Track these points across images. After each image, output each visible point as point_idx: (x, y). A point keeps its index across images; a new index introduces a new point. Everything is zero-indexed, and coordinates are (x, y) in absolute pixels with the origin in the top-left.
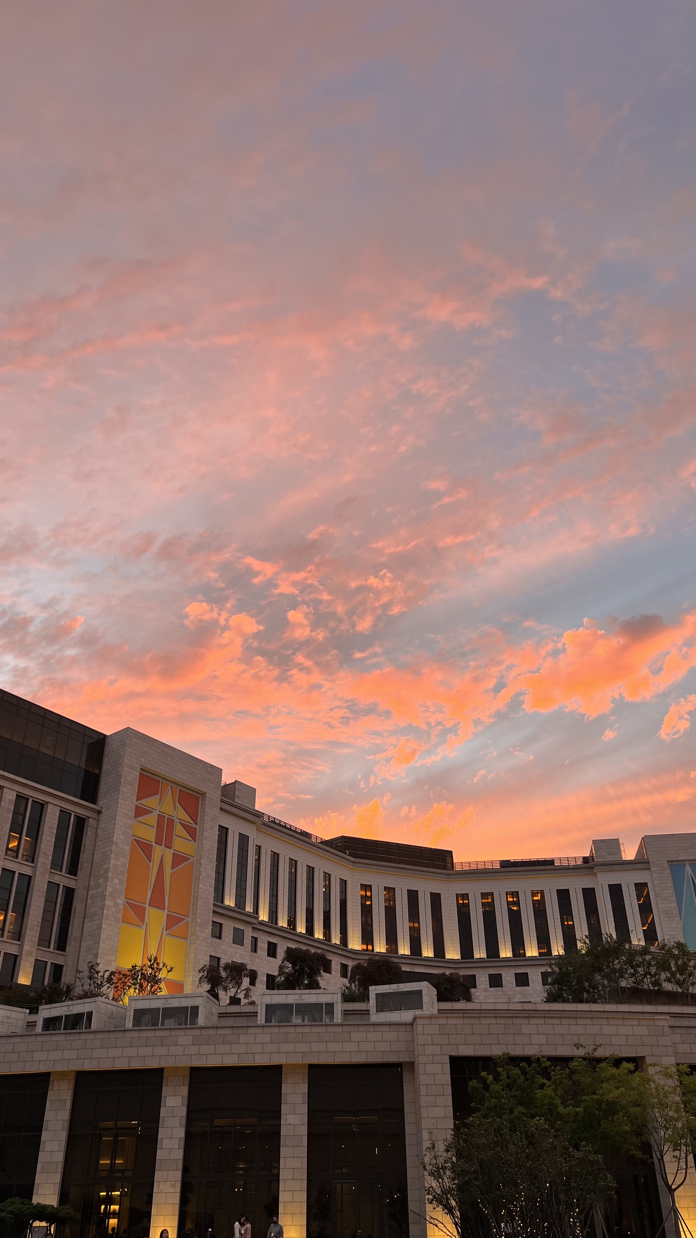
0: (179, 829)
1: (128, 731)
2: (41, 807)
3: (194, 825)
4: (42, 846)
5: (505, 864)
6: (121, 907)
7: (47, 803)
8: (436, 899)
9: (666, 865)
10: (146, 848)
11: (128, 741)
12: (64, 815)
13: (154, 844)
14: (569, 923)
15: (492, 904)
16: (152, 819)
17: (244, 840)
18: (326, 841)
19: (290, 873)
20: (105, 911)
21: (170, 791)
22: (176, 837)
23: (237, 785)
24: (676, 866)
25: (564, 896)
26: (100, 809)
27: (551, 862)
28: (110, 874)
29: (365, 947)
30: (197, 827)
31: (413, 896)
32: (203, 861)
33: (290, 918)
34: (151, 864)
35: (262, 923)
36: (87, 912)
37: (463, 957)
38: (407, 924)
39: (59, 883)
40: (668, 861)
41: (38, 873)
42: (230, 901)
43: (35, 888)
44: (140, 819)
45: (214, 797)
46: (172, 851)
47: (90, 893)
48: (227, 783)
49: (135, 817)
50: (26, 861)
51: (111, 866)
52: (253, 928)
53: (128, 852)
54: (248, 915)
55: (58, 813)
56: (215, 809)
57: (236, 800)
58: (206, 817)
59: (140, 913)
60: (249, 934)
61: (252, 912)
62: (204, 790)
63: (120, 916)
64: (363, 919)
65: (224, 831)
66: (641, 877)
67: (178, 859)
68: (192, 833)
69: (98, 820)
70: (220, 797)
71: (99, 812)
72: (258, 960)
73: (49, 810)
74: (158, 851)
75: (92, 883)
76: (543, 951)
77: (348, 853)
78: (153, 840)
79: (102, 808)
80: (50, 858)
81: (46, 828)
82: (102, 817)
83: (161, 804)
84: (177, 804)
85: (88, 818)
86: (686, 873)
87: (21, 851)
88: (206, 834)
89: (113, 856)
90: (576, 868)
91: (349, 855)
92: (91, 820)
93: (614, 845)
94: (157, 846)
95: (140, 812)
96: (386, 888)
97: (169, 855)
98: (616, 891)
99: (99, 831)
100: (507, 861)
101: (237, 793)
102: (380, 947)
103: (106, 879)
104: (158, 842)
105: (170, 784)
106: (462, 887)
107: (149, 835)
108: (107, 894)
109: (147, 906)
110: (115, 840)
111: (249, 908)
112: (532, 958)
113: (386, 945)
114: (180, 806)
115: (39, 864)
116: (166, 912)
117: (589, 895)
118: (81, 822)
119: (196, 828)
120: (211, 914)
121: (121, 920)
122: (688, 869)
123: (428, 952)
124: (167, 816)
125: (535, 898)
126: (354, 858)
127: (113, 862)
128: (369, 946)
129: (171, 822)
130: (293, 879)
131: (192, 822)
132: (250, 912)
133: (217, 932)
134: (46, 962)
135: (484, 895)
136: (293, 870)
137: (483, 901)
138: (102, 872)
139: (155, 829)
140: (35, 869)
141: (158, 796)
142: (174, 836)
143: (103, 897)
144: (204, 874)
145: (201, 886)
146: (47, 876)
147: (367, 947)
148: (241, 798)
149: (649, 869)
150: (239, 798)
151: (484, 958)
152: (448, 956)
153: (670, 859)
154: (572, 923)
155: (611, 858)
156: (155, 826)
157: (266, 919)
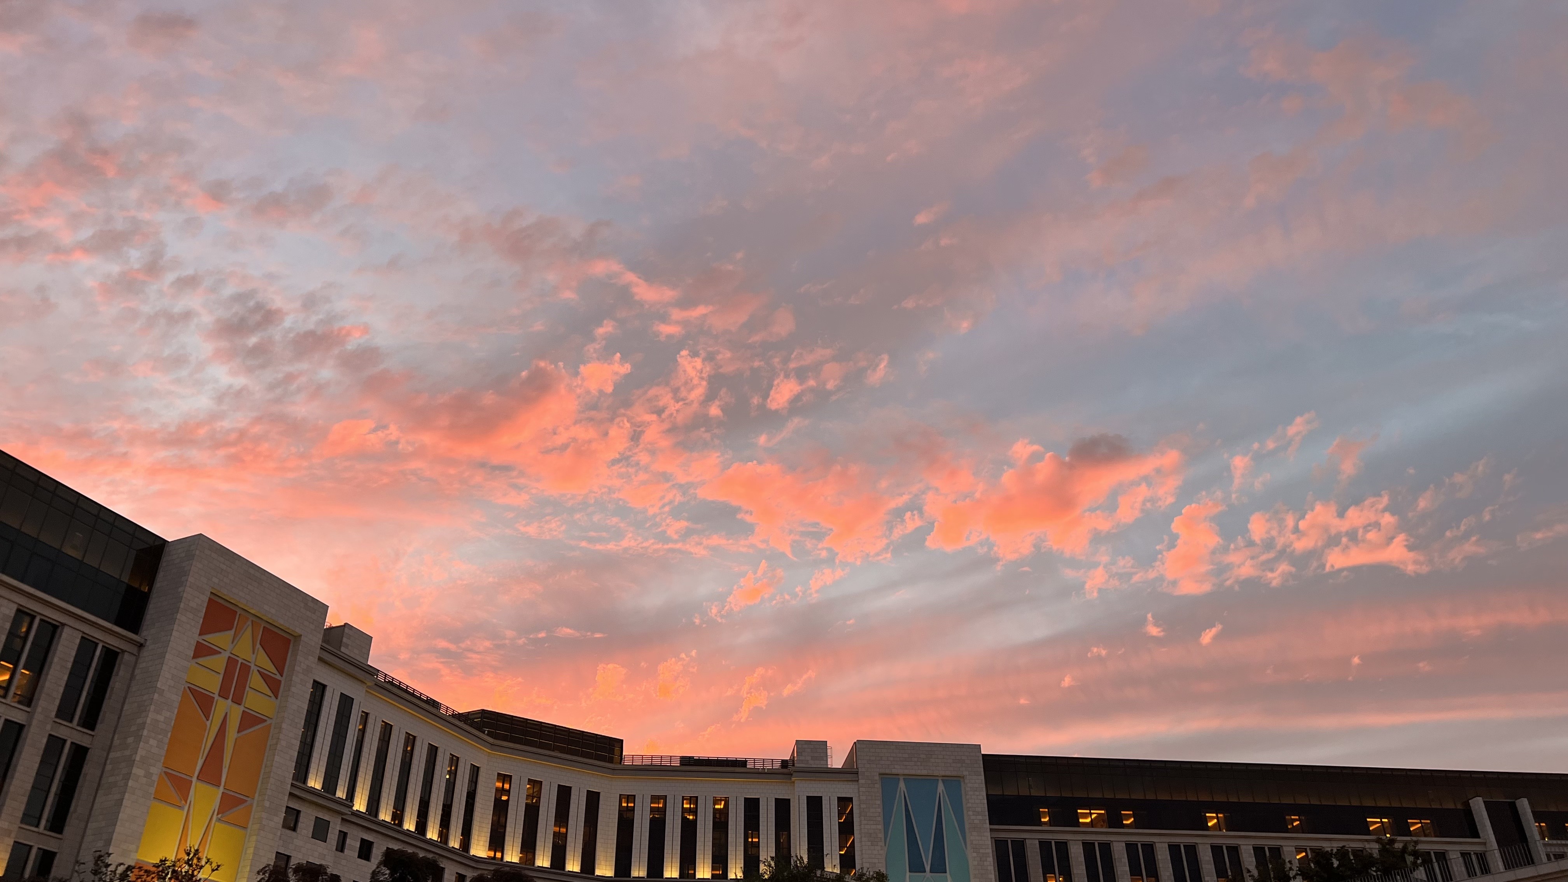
0: (255, 680)
1: (200, 539)
2: (52, 630)
3: (278, 677)
4: (47, 684)
5: (687, 761)
6: (155, 778)
7: (63, 625)
8: (593, 799)
9: (877, 778)
10: (204, 702)
11: (197, 552)
12: (87, 645)
13: (216, 696)
14: (754, 840)
15: (663, 811)
16: (219, 662)
17: (346, 703)
18: (459, 713)
19: (405, 751)
20: (130, 783)
21: (250, 629)
22: (251, 690)
23: (346, 630)
24: (888, 780)
25: (752, 806)
26: (142, 641)
27: (743, 763)
28: (145, 733)
29: (492, 854)
30: (283, 679)
31: (564, 793)
32: (284, 726)
33: (397, 811)
34: (208, 723)
35: (357, 814)
36: (103, 782)
37: (617, 874)
38: (552, 829)
39: (65, 738)
40: (880, 774)
41: (35, 722)
42: (315, 782)
43: (28, 741)
44: (201, 660)
45: (312, 641)
46: (242, 708)
47: (112, 755)
48: (334, 625)
49: (194, 657)
50: (19, 702)
51: (149, 721)
52: (343, 819)
53: (176, 705)
54: (339, 802)
55: (78, 641)
56: (310, 658)
57: (343, 649)
58: (297, 668)
59: (182, 787)
60: (336, 826)
61: (344, 798)
62: (298, 631)
63: (152, 790)
64: (494, 818)
65: (319, 689)
66: (845, 790)
67: (249, 720)
68: (274, 686)
69: (137, 657)
70: (320, 642)
71: (141, 646)
72: (344, 862)
73: (64, 635)
74: (222, 706)
75: (116, 742)
76: (718, 872)
77: (486, 732)
78: (217, 692)
79: (146, 640)
80: (57, 702)
81: (56, 660)
82: (145, 653)
83: (234, 643)
84: (258, 646)
85: (123, 651)
86: (899, 789)
87: (13, 689)
88: (293, 689)
89: (152, 708)
90: (771, 773)
91: (487, 735)
92: (126, 656)
93: (819, 748)
94: (221, 699)
95: (201, 651)
96: (530, 781)
97: (236, 713)
98: (815, 805)
99: (137, 671)
100: (690, 757)
101: (345, 640)
102: (512, 856)
103: (139, 738)
104: (223, 694)
105: (252, 618)
106: (628, 786)
107: (212, 684)
108: (138, 758)
109: (194, 780)
110: (159, 686)
111: (341, 793)
112: (703, 881)
113: (521, 854)
114: (261, 649)
115: (39, 709)
116: (221, 789)
117: (783, 807)
118: (111, 657)
119: (280, 681)
120: (286, 798)
121: (153, 796)
122: (902, 785)
123: (573, 866)
124: (240, 661)
125: (717, 807)
126: (495, 738)
127: (151, 715)
128: (497, 854)
129: (245, 669)
130: (407, 759)
131: (275, 671)
132: (342, 799)
133: (292, 820)
134: (31, 847)
135: (655, 799)
136: (409, 749)
137: (652, 805)
138: (133, 728)
139: (221, 676)
140: (31, 715)
141: (232, 632)
142: (247, 688)
143: (131, 762)
144: (283, 743)
145: (277, 758)
146: (48, 727)
147: (495, 855)
148: (350, 647)
149: (858, 781)
150: (347, 646)
151: (644, 877)
152: (598, 872)
153: (883, 771)
154: (757, 840)
155: (814, 764)
156: (222, 672)
157: (363, 809)
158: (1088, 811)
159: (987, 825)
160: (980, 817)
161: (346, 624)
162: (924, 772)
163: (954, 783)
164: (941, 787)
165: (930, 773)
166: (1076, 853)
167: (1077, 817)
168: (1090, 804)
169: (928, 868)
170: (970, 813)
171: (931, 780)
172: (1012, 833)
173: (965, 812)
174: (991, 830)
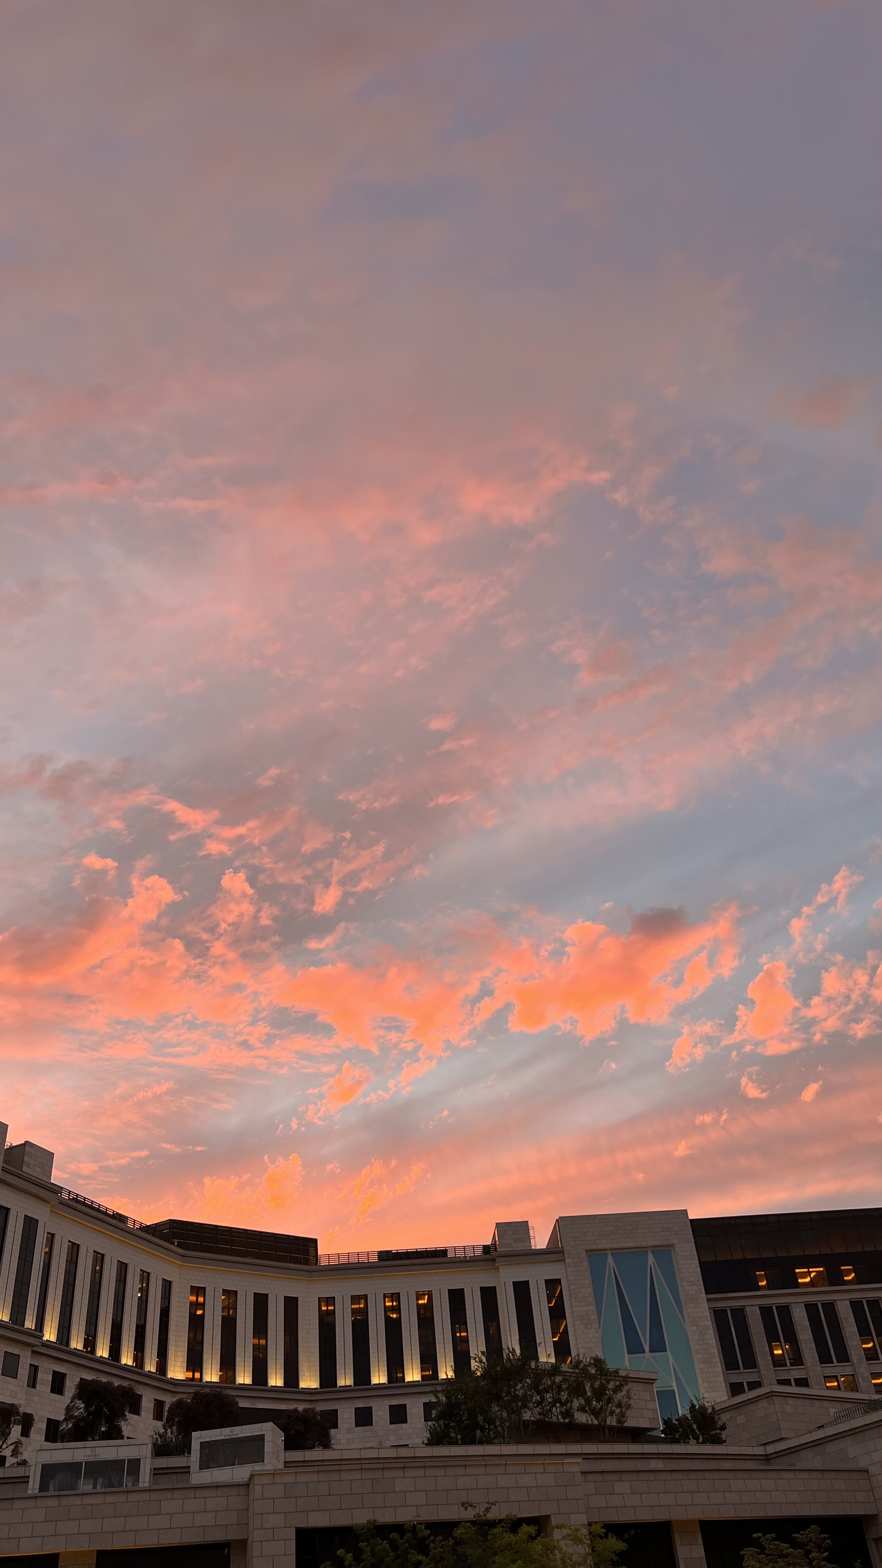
5: (386, 1256)
8: (291, 1305)
9: (584, 1255)
14: (462, 1334)
15: (365, 1312)
17: (31, 1224)
18: (147, 1226)
19: (94, 1271)
23: (27, 1149)
24: (595, 1256)
25: (457, 1298)
27: (443, 1253)
29: (190, 1375)
31: (261, 1301)
33: (88, 1336)
35: (48, 1345)
37: (322, 1385)
38: (251, 1341)
40: (587, 1251)
42: (2, 1314)
48: (14, 1144)
52: (33, 1352)
54: (28, 1333)
57: (25, 1169)
60: (26, 1360)
61: (33, 1328)
64: (190, 1335)
65: (3, 1213)
66: (552, 1271)
70: (2, 1164)
72: (36, 1399)
76: (428, 1373)
77: (176, 1243)
86: (608, 1264)
90: (474, 1260)
91: (178, 1246)
93: (521, 1229)
96: (225, 1292)
98: (522, 1290)
100: (387, 1252)
101: (26, 1158)
102: (211, 1375)
106: (325, 1289)
111: (30, 1323)
112: (413, 1384)
113: (220, 1372)
117: (489, 1296)
122: (610, 1260)
123: (276, 1380)
125: (420, 1302)
126: (185, 1249)
128: (196, 1374)
130: (97, 1280)
132: (31, 1329)
135: (355, 1299)
136: (98, 1268)
137: (353, 1306)
147: (193, 1375)
148: (31, 1165)
149: (564, 1260)
150: (29, 1165)
151: (351, 1386)
152: (302, 1385)
153: (590, 1247)
154: (465, 1334)
155: (518, 1247)
157: (53, 1338)
158: (806, 1270)
159: (703, 1295)
160: (695, 1287)
161: (27, 1143)
162: (632, 1244)
163: (664, 1252)
164: (651, 1259)
165: (639, 1245)
166: (800, 1316)
167: (796, 1277)
168: (808, 1262)
169: (647, 1348)
170: (685, 1284)
171: (640, 1251)
172: (730, 1301)
173: (679, 1282)
174: (708, 1300)
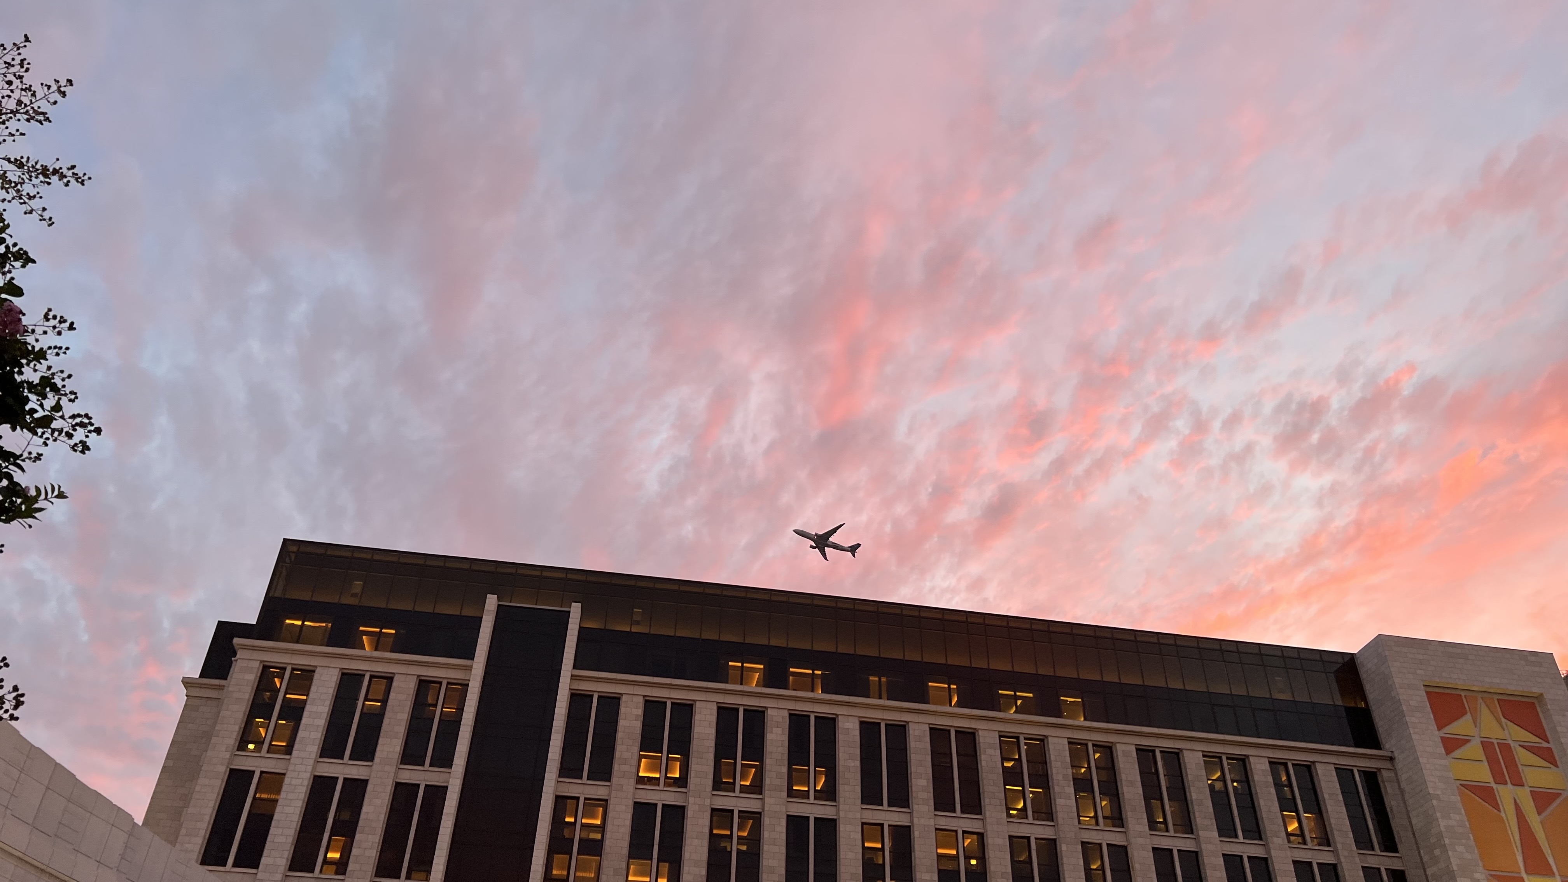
0: (1523, 756)
1: (1380, 640)
2: (1307, 771)
3: (1545, 745)
4: (1333, 821)
7: (1313, 762)
10: (1485, 794)
11: (1387, 653)
12: (1344, 774)
13: (1493, 785)
16: (1474, 750)
21: (1484, 706)
22: (1525, 769)
26: (1390, 754)
28: (1447, 841)
30: (1552, 746)
34: (1503, 814)
39: (1377, 866)
41: (1342, 859)
44: (1456, 754)
45: (1559, 695)
46: (1527, 790)
47: (1428, 871)
49: (1447, 754)
50: (1319, 845)
51: (1442, 828)
53: (1460, 805)
55: (1334, 773)
58: (1560, 729)
62: (1536, 690)
67: (1543, 799)
68: (1548, 756)
69: (1395, 770)
71: (1391, 759)
73: (1319, 772)
74: (1506, 793)
75: (1425, 858)
78: (1491, 780)
79: (1392, 752)
80: (1351, 835)
81: (1326, 796)
82: (1399, 764)
83: (1478, 726)
84: (1503, 720)
85: (1379, 769)
87: (1307, 834)
89: (1438, 814)
92: (1384, 773)
94: (1500, 786)
95: (1451, 745)
97: (1524, 795)
99: (1403, 785)
103: (1444, 848)
104: (1499, 780)
105: (1480, 695)
107: (1481, 773)
108: (1455, 868)
109: (1524, 875)
110: (1431, 792)
114: (1509, 723)
115: (1340, 846)
118: (1371, 779)
119: (1550, 748)
124: (1495, 741)
127: (1443, 823)
129: (1505, 748)
131: (1538, 740)
138: (1433, 840)
139: (1486, 764)
140: (1335, 852)
141: (1468, 717)
142: (1520, 767)
143: (1450, 874)
146: (1357, 860)
156: (1484, 758)
